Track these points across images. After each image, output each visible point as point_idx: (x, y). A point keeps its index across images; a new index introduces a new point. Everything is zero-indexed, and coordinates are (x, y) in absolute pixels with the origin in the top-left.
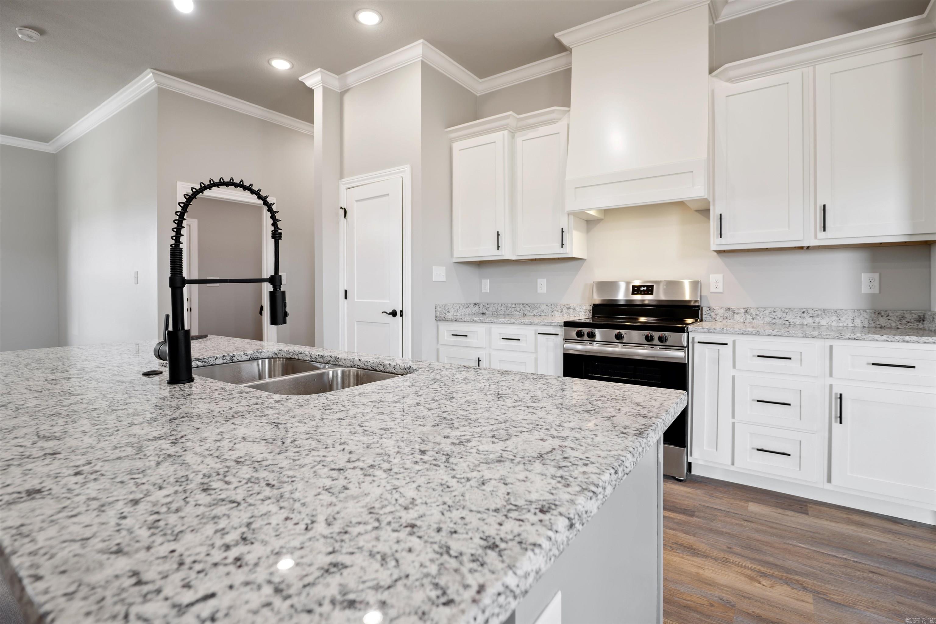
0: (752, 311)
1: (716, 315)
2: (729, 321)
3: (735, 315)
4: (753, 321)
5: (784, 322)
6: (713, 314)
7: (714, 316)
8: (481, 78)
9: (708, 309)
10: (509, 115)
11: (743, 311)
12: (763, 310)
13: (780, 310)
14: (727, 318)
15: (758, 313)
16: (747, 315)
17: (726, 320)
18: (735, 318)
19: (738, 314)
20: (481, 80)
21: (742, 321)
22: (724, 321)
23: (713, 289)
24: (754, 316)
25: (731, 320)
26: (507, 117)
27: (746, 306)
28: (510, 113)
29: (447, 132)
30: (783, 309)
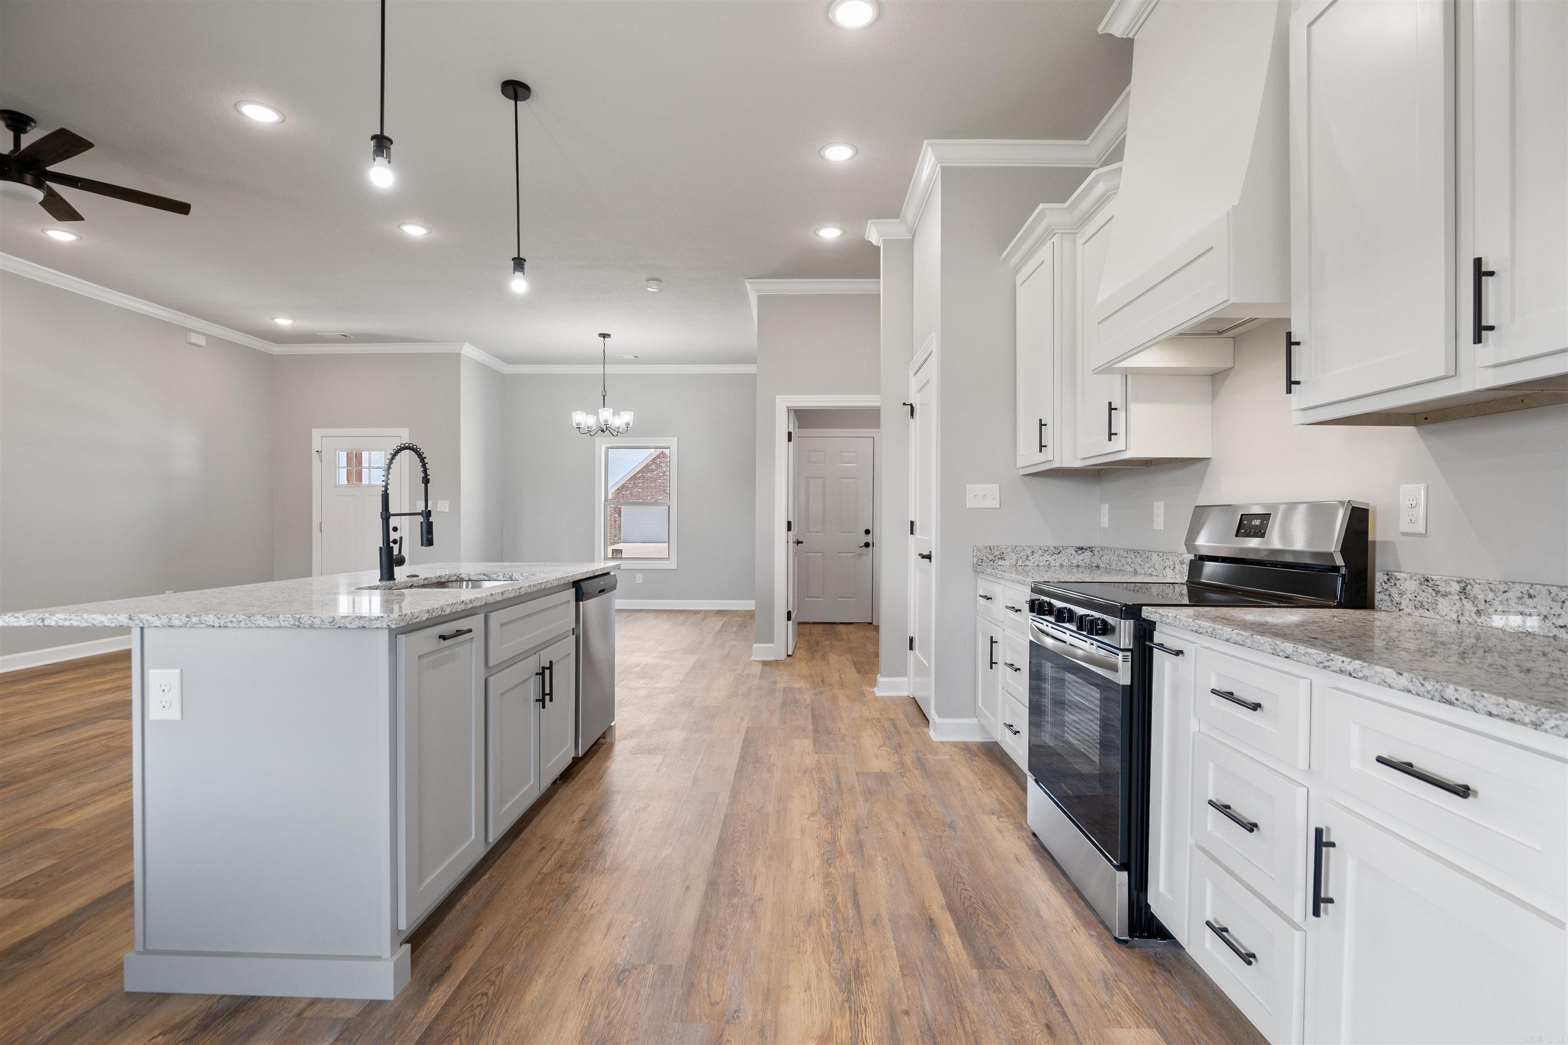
0: (1476, 590)
1: (1401, 594)
2: (1426, 614)
3: (1440, 599)
4: (1479, 620)
5: (1555, 631)
6: (1394, 591)
7: (1397, 599)
8: (1086, 139)
9: (1385, 578)
10: (1042, 210)
11: (1456, 587)
12: (1502, 588)
13: (1544, 590)
14: (1422, 606)
15: (1491, 596)
16: (1465, 601)
17: (1421, 611)
18: (1440, 606)
19: (1445, 595)
20: (1087, 142)
21: (1454, 616)
22: (1416, 613)
23: (1405, 527)
24: (1482, 606)
25: (1431, 614)
26: (1042, 214)
27: (1465, 575)
28: (1041, 206)
29: (1004, 259)
30: (1554, 590)
